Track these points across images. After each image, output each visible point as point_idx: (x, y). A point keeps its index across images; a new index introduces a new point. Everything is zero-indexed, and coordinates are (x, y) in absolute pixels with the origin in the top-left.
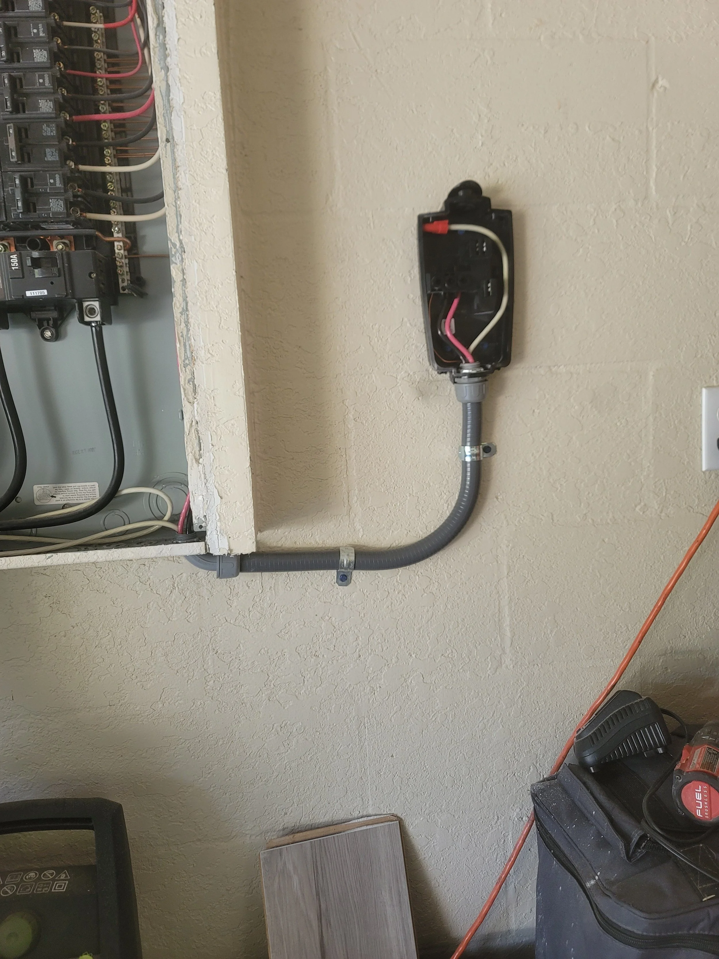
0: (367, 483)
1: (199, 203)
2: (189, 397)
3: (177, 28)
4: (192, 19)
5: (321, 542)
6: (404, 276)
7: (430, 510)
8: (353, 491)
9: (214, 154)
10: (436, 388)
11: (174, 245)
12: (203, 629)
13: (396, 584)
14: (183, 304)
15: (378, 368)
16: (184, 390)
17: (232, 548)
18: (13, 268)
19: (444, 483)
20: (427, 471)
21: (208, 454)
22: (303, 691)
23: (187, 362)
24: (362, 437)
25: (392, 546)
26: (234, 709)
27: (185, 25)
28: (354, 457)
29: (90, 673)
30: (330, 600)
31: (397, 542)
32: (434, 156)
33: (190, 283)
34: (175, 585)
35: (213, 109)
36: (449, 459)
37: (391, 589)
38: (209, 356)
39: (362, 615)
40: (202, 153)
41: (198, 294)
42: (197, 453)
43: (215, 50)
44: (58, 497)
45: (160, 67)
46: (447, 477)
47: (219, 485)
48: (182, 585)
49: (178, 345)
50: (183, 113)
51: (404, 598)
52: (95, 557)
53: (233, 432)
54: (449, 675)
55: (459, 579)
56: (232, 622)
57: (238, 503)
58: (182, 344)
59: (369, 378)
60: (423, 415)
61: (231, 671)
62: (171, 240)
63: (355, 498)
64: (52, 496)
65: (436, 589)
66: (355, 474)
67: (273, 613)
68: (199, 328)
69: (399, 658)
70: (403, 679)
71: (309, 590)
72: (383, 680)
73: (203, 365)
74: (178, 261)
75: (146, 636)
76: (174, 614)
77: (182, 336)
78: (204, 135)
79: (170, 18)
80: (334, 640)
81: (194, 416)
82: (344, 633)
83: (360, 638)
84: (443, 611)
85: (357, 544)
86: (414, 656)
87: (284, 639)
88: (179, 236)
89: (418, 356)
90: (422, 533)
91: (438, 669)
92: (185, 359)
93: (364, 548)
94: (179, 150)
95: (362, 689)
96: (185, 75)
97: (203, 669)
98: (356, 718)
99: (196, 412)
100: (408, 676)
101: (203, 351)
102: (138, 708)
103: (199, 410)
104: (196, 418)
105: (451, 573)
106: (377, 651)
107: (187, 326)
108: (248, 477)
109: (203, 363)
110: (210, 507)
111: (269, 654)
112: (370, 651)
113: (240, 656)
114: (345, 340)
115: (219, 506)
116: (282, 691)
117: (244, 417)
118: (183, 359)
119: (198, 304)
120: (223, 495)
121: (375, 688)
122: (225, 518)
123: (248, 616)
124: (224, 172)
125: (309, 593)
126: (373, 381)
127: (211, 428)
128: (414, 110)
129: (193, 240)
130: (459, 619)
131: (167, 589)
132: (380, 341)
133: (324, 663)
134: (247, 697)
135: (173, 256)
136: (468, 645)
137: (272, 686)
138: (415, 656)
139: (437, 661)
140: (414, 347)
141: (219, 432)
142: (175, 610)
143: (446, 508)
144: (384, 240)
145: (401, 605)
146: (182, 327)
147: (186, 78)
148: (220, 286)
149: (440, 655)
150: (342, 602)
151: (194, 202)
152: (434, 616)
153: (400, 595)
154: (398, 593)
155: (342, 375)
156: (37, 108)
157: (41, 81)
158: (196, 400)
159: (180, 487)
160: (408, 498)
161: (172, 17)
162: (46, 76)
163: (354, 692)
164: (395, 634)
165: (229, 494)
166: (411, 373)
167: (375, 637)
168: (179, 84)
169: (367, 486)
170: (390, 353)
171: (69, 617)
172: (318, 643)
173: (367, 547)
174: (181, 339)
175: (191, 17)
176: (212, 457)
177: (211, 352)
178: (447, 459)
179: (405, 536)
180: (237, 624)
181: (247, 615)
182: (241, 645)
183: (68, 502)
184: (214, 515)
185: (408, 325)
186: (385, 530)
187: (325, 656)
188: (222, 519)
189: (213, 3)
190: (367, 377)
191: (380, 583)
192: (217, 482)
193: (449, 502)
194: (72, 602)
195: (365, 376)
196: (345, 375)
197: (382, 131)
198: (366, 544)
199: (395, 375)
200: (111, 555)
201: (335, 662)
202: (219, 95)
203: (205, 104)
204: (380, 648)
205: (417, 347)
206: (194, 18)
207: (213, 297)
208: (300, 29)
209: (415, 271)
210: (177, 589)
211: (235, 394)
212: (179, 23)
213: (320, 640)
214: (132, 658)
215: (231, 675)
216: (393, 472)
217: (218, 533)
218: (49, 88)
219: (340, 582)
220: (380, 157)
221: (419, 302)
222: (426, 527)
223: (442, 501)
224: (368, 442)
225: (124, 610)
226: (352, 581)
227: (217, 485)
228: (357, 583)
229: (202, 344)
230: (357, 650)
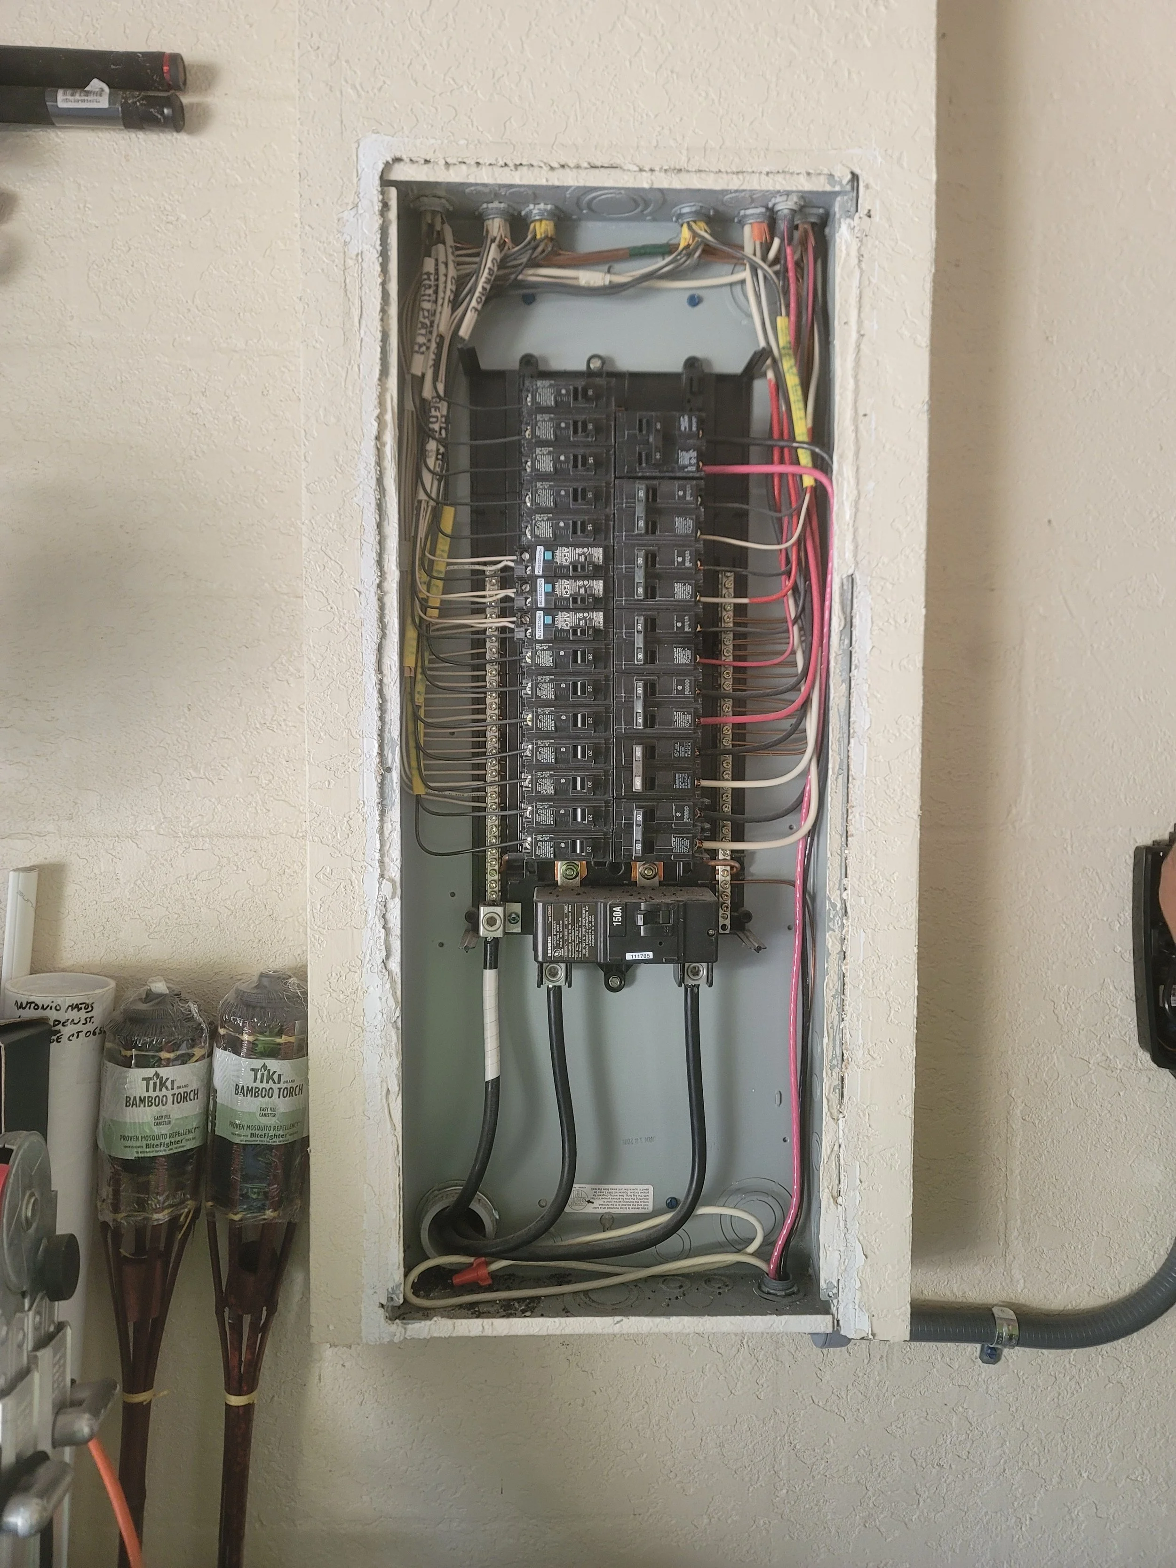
0: (1035, 1212)
1: (875, 855)
2: (832, 1111)
3: (871, 633)
4: (893, 623)
5: (961, 1294)
6: (1110, 920)
7: (1127, 1259)
8: (1013, 1222)
9: (903, 794)
10: (1146, 1080)
11: (834, 906)
12: (778, 1411)
13: (1068, 1366)
14: (838, 985)
15: (1063, 1047)
16: (828, 1100)
17: (875, 1331)
18: (615, 924)
19: (1150, 1219)
20: (1126, 1201)
21: (852, 1194)
22: (915, 1516)
23: (835, 1062)
24: (1031, 1144)
25: (1067, 1308)
26: (812, 1535)
27: (882, 630)
28: (1017, 1172)
29: (612, 1464)
30: (967, 1384)
31: (1074, 1303)
32: (1166, 759)
33: (852, 959)
34: (745, 1342)
35: (909, 738)
36: (1160, 1185)
37: (1060, 1373)
38: (869, 1058)
39: (1014, 1409)
40: (887, 791)
41: (862, 975)
42: (835, 1188)
43: (919, 664)
44: (597, 1203)
45: (841, 679)
46: (1155, 1212)
47: (864, 1237)
48: (754, 1342)
49: (826, 1040)
50: (867, 740)
51: (1078, 1388)
52: (680, 1326)
53: (891, 1165)
54: (1135, 1508)
55: (1163, 1365)
56: (821, 1404)
57: (889, 1267)
58: (831, 1038)
59: (1048, 1058)
60: (1124, 1119)
61: (813, 1477)
62: (830, 900)
63: (1016, 1233)
64: (589, 1202)
65: (1128, 1378)
66: (1018, 1197)
67: (881, 1396)
68: (858, 1020)
69: (1063, 1477)
70: (1066, 1509)
71: (938, 1366)
72: (1036, 1508)
73: (859, 1071)
74: (836, 928)
75: (696, 1414)
76: (739, 1384)
77: (832, 1028)
78: (892, 769)
79: (863, 620)
80: (969, 1444)
81: (838, 1138)
82: (985, 1434)
83: (1007, 1443)
84: (1136, 1412)
85: (1014, 1301)
86: (1085, 1475)
87: (895, 1437)
88: (841, 895)
89: (1123, 1033)
90: (1111, 1292)
91: (1120, 1497)
92: (833, 1058)
93: (1024, 1308)
94: (857, 786)
95: (1003, 1519)
96: (875, 693)
97: (772, 1472)
98: (991, 1563)
99: (841, 1132)
100: (1073, 1505)
101: (861, 1052)
102: (673, 1522)
103: (846, 1131)
104: (840, 1141)
105: (1152, 1355)
106: (1031, 1464)
107: (840, 1014)
108: (907, 1231)
109: (859, 1067)
110: (848, 1269)
111: (871, 1457)
112: (1020, 1464)
113: (828, 1456)
114: (1019, 1005)
115: (861, 1268)
116: (885, 1513)
117: (909, 1146)
118: (830, 1058)
119: (861, 987)
120: (868, 1253)
121: (1023, 1520)
122: (868, 1286)
123: (844, 1397)
124: (916, 817)
125: (937, 1371)
126: (1054, 1064)
127: (861, 1157)
128: (1141, 698)
129: (863, 902)
130: (1158, 1425)
131: (733, 1346)
132: (1069, 1008)
133: (950, 1476)
134: (834, 1519)
135: (830, 920)
136: (1167, 1464)
137: (871, 1505)
138: (1088, 1477)
139: (1120, 1486)
140: (1117, 1020)
141: (871, 1164)
142: (741, 1378)
143: (1150, 1257)
144: (1084, 869)
145: (1073, 1399)
146: (833, 1015)
147: (876, 697)
148: (894, 966)
149: (1124, 1477)
150: (985, 1387)
151: (869, 852)
152: (1121, 1418)
153: (1073, 1383)
154: (1070, 1380)
155: (1010, 1053)
156: (672, 722)
157: (680, 688)
158: (841, 1115)
159: (765, 1199)
160: (1095, 1238)
161: (866, 620)
162: (687, 682)
163: (990, 1524)
164: (1060, 1441)
165: (877, 1253)
166: (1111, 1057)
167: (1030, 1444)
168: (865, 704)
169: (1034, 1216)
170: (1083, 1026)
171: (591, 1377)
172: (944, 1445)
173: (1029, 1306)
174: (831, 1031)
175: (891, 621)
176: (858, 1198)
177: (872, 1053)
178: (1157, 1185)
179: (1086, 1295)
180: (828, 1408)
181: (843, 1394)
182: (831, 1441)
183: (609, 1210)
184: (852, 1281)
185: (1111, 988)
186: (1058, 1283)
187: (953, 1466)
188: (864, 1287)
189: (923, 605)
190: (1045, 1058)
191: (1044, 1363)
192: (862, 1234)
193: (1156, 1248)
194: (597, 1355)
195: (1042, 1056)
196: (1013, 1053)
197: (1094, 723)
198: (1028, 1303)
199: (1086, 1058)
200: (703, 1325)
201: (967, 1476)
202: (919, 720)
203: (899, 730)
204: (1036, 1461)
205: (1122, 1019)
206: (896, 622)
207: (882, 978)
208: (993, 590)
209: (1127, 914)
210: (746, 1346)
211: (899, 1113)
212: (875, 628)
213: (948, 1442)
214: (673, 1446)
215: (812, 1484)
216: (1074, 1198)
217: (857, 1307)
218: (689, 698)
219: (986, 1358)
220: (1089, 756)
221: (1129, 957)
222: (1120, 1283)
223: (1146, 1246)
224: (1041, 1151)
225: (669, 1373)
226: (1003, 1358)
227: (861, 1238)
228: (1010, 1361)
229: (861, 1041)
230: (1002, 1461)
